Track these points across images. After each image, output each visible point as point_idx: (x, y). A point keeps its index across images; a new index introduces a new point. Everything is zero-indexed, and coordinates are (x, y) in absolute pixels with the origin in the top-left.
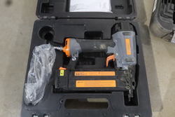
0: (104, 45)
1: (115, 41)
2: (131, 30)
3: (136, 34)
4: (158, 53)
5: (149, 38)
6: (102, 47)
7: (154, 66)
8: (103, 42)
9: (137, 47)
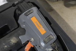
0: (14, 38)
1: (23, 26)
2: (31, 7)
3: (38, 8)
4: (62, 13)
5: (49, 6)
6: (13, 40)
7: (66, 23)
8: (11, 36)
9: (46, 19)
